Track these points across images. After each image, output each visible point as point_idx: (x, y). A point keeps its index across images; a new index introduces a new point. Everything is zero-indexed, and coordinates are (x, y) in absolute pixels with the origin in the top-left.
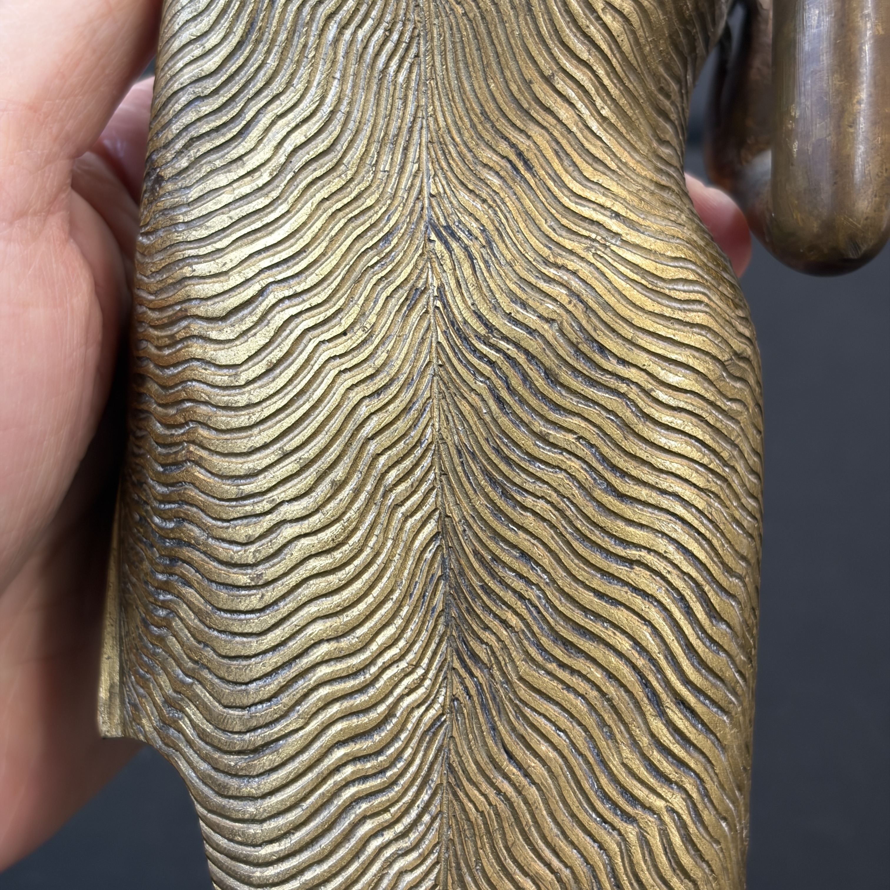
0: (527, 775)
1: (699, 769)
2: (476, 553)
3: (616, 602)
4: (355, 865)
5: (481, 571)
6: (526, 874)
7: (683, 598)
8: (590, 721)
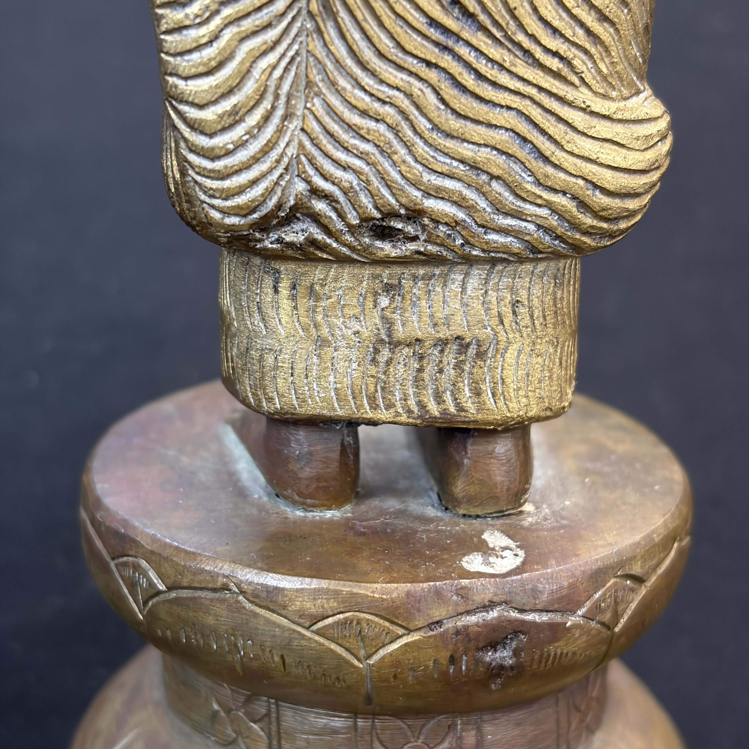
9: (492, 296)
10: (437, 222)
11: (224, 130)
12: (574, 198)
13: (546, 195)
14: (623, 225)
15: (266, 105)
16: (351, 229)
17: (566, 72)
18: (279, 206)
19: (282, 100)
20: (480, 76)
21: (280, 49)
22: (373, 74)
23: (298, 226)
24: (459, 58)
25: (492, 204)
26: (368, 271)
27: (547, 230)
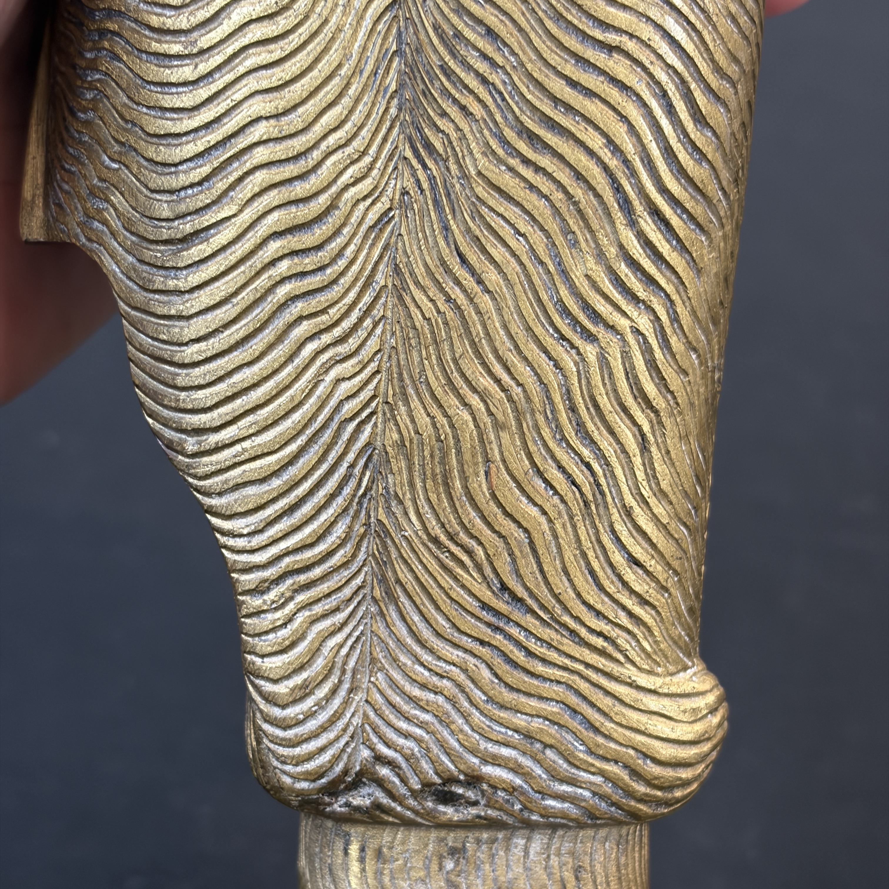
0: (480, 282)
1: (670, 289)
2: (436, 27)
3: (590, 93)
4: (289, 369)
5: (441, 49)
6: (474, 390)
7: (665, 94)
8: (553, 226)
9: (554, 861)
10: (495, 788)
11: (295, 702)
12: (626, 766)
13: (598, 764)
14: (678, 794)
15: (334, 679)
16: (414, 794)
17: (610, 649)
18: (346, 772)
19: (348, 675)
20: (530, 653)
21: (347, 630)
22: (431, 651)
23: (365, 790)
24: (509, 637)
25: (547, 771)
26: (434, 834)
27: (603, 797)
